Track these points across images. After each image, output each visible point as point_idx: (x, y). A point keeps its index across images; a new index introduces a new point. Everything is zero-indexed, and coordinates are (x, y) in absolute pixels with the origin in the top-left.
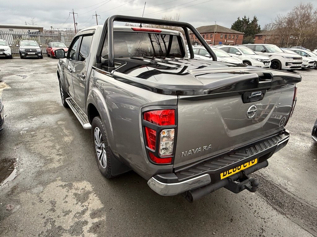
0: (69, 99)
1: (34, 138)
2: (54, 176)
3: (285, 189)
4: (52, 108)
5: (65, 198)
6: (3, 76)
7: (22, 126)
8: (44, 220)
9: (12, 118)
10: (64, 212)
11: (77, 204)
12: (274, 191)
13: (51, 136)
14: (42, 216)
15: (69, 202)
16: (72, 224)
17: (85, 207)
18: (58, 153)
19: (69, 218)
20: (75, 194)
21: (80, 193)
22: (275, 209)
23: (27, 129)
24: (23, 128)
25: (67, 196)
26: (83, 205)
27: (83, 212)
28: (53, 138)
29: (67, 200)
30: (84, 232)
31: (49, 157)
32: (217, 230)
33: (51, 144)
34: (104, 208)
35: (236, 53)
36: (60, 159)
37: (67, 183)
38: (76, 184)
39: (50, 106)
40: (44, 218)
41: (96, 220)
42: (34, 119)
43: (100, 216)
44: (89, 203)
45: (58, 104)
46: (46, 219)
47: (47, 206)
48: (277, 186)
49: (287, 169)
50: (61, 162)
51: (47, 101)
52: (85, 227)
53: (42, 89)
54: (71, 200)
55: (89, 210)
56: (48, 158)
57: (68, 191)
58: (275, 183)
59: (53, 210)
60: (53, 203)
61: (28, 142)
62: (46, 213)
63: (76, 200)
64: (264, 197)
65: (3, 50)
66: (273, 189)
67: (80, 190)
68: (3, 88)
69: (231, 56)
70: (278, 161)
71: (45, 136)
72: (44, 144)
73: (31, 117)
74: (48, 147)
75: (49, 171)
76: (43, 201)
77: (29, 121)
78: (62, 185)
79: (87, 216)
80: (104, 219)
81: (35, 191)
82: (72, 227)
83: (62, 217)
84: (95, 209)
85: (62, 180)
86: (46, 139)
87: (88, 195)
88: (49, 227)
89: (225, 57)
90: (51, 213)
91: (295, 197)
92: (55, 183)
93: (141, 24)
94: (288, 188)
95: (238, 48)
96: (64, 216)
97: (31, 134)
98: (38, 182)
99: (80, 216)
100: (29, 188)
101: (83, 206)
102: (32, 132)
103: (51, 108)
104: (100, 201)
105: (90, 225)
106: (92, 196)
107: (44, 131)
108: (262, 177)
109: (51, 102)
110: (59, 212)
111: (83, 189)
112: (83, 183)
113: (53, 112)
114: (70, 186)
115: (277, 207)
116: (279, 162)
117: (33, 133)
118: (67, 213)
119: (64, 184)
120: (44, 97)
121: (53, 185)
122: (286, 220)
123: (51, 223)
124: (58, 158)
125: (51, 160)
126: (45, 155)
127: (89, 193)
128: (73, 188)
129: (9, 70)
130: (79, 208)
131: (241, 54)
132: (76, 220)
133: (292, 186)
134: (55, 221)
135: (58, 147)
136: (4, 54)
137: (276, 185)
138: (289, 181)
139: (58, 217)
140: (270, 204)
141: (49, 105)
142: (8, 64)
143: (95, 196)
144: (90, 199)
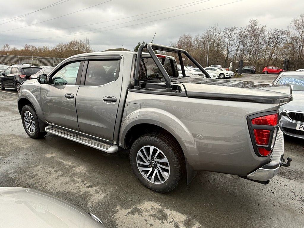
0: (50, 128)
1: (36, 178)
4: (18, 142)
5: (146, 222)
7: (3, 170)
11: (163, 223)
13: (56, 171)
15: (154, 224)
17: (173, 223)
18: (86, 186)
20: (152, 216)
21: (154, 213)
22: (285, 178)
23: (13, 171)
24: (7, 171)
25: (145, 220)
27: (177, 226)
28: (62, 173)
29: (149, 223)
31: (82, 192)
32: (273, 202)
33: (68, 179)
34: (188, 217)
36: (96, 190)
37: (132, 209)
38: (141, 208)
39: (13, 141)
42: (9, 158)
43: (194, 224)
44: (172, 218)
45: (21, 137)
50: (102, 193)
54: (154, 222)
55: (179, 223)
56: (82, 194)
57: (142, 215)
61: (35, 183)
63: (159, 220)
67: (150, 210)
71: (49, 173)
72: (59, 181)
73: (2, 158)
74: (68, 183)
77: (5, 162)
78: (129, 212)
80: (199, 225)
84: (183, 220)
85: (123, 208)
86: (54, 176)
87: (163, 212)
92: (119, 213)
101: (170, 222)
102: (24, 172)
104: (179, 213)
106: (167, 212)
107: (39, 168)
109: (9, 136)
111: (152, 209)
112: (146, 204)
113: (24, 146)
114: (138, 210)
115: (284, 176)
119: (130, 210)
121: (120, 215)
122: (296, 183)
125: (88, 194)
126: (73, 191)
127: (161, 210)
128: (142, 211)
130: (169, 225)
135: (78, 180)
141: (10, 140)
143: (171, 211)
144: (170, 215)
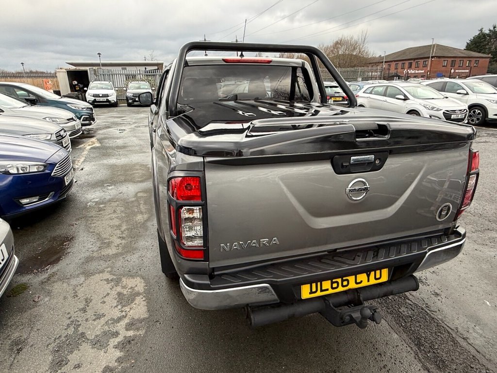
1: (100, 212)
2: (103, 265)
3: (463, 338)
5: (105, 297)
6: (97, 130)
7: (92, 197)
8: (68, 322)
9: (86, 184)
10: (95, 315)
11: (116, 306)
12: (440, 339)
13: (122, 212)
14: (69, 316)
15: (107, 303)
16: (98, 333)
17: (124, 313)
18: (121, 236)
19: (98, 324)
20: (119, 294)
21: (125, 293)
22: (426, 369)
23: (97, 200)
24: (93, 199)
25: (108, 294)
26: (123, 309)
27: (120, 319)
28: (124, 215)
29: (105, 300)
30: (108, 346)
31: (107, 240)
33: (117, 223)
34: (147, 319)
35: (458, 91)
36: (121, 244)
37: (115, 277)
38: (125, 280)
39: (137, 172)
40: (70, 318)
41: (131, 333)
42: (111, 187)
43: (138, 329)
44: (131, 309)
46: (71, 320)
47: (79, 304)
48: (449, 330)
49: (484, 303)
50: (120, 248)
51: (137, 164)
52: (114, 339)
53: (137, 148)
54: (111, 301)
55: (127, 317)
56: (105, 241)
57: (113, 287)
58: (448, 324)
59: (84, 310)
60: (88, 301)
61: (92, 217)
62: (75, 312)
63: (117, 302)
64: (412, 345)
65: (107, 96)
66: (439, 334)
67: (127, 289)
68: (92, 145)
69: (447, 98)
70: (471, 286)
71: (115, 211)
72: (108, 222)
73: (108, 186)
74: (112, 227)
75: (100, 258)
76: (77, 296)
77: (104, 190)
78: (108, 279)
79: (121, 326)
80: (141, 333)
81: (74, 282)
82: (97, 336)
83: (90, 321)
84: (136, 317)
85: (110, 272)
86: (114, 216)
87: (135, 297)
88: (71, 331)
89: (433, 99)
90: (80, 314)
91: (478, 356)
92: (101, 275)
94: (471, 337)
95: (462, 83)
96: (94, 320)
97: (99, 208)
98: (82, 270)
99: (113, 323)
100: (69, 277)
101: (122, 311)
102: (101, 204)
103: (137, 174)
104: (146, 308)
105: (120, 339)
106: (139, 300)
107: (116, 204)
108: (426, 311)
109: (141, 165)
110: (90, 313)
111: (131, 288)
112: (135, 279)
113: (137, 179)
114: (118, 282)
115: (431, 367)
116: (474, 288)
117: (101, 206)
118: (98, 317)
119: (110, 277)
120: (135, 158)
121: (97, 277)
123: (74, 327)
124: (118, 241)
125: (109, 244)
126: (104, 236)
127: (138, 294)
128: (120, 284)
129: (108, 122)
130: (116, 314)
131: (467, 94)
132: (106, 328)
133: (481, 335)
134: (80, 325)
135: (124, 227)
136: (108, 101)
137: (447, 328)
138: (479, 325)
139: (87, 320)
140: (420, 360)
141: (137, 170)
142: (109, 114)
143: (143, 301)
144: (135, 304)
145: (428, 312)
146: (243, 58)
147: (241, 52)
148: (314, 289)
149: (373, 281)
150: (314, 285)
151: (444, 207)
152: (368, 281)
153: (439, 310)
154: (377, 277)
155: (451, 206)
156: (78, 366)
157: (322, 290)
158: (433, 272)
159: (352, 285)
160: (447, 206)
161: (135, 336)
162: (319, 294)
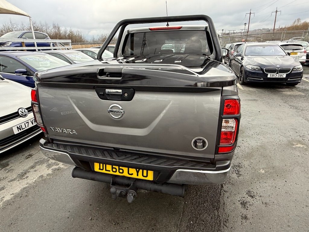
30: (51, 168)
93: (168, 23)
145: (222, 224)
146: (169, 26)
147: (167, 23)
148: (101, 168)
149: (140, 177)
150: (101, 165)
151: (198, 139)
152: (138, 175)
153: (232, 228)
154: (144, 175)
155: (206, 140)
156: (35, 171)
157: (106, 170)
158: (266, 203)
159: (126, 174)
160: (201, 139)
161: (63, 168)
162: (104, 171)
